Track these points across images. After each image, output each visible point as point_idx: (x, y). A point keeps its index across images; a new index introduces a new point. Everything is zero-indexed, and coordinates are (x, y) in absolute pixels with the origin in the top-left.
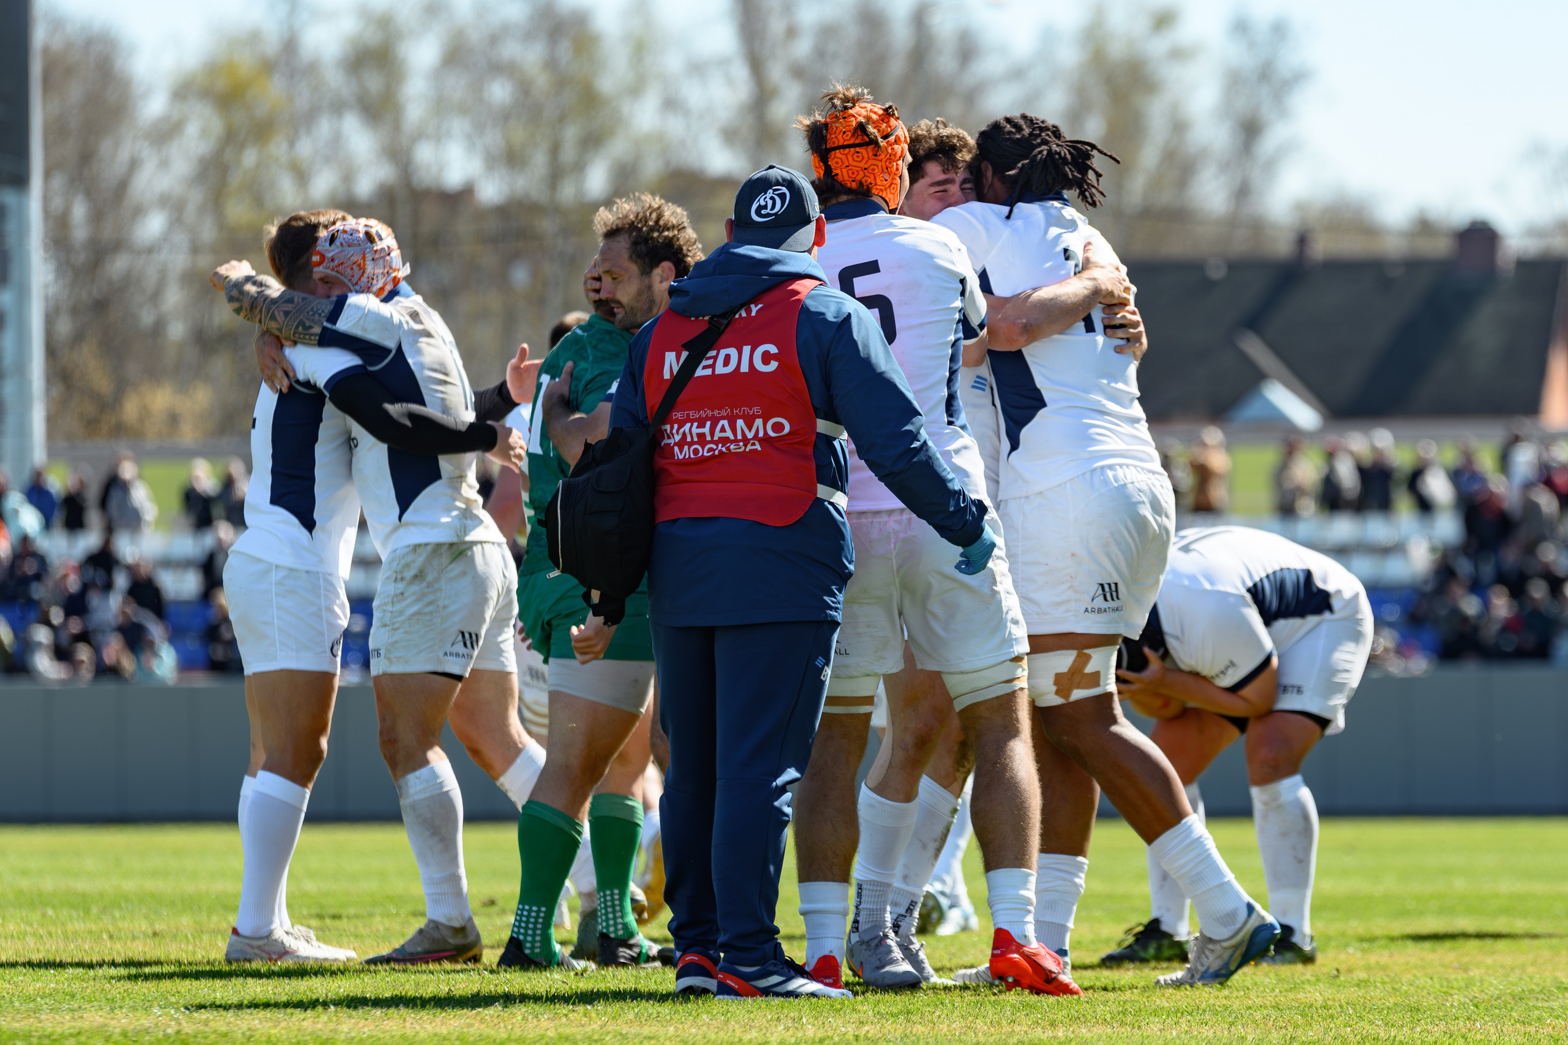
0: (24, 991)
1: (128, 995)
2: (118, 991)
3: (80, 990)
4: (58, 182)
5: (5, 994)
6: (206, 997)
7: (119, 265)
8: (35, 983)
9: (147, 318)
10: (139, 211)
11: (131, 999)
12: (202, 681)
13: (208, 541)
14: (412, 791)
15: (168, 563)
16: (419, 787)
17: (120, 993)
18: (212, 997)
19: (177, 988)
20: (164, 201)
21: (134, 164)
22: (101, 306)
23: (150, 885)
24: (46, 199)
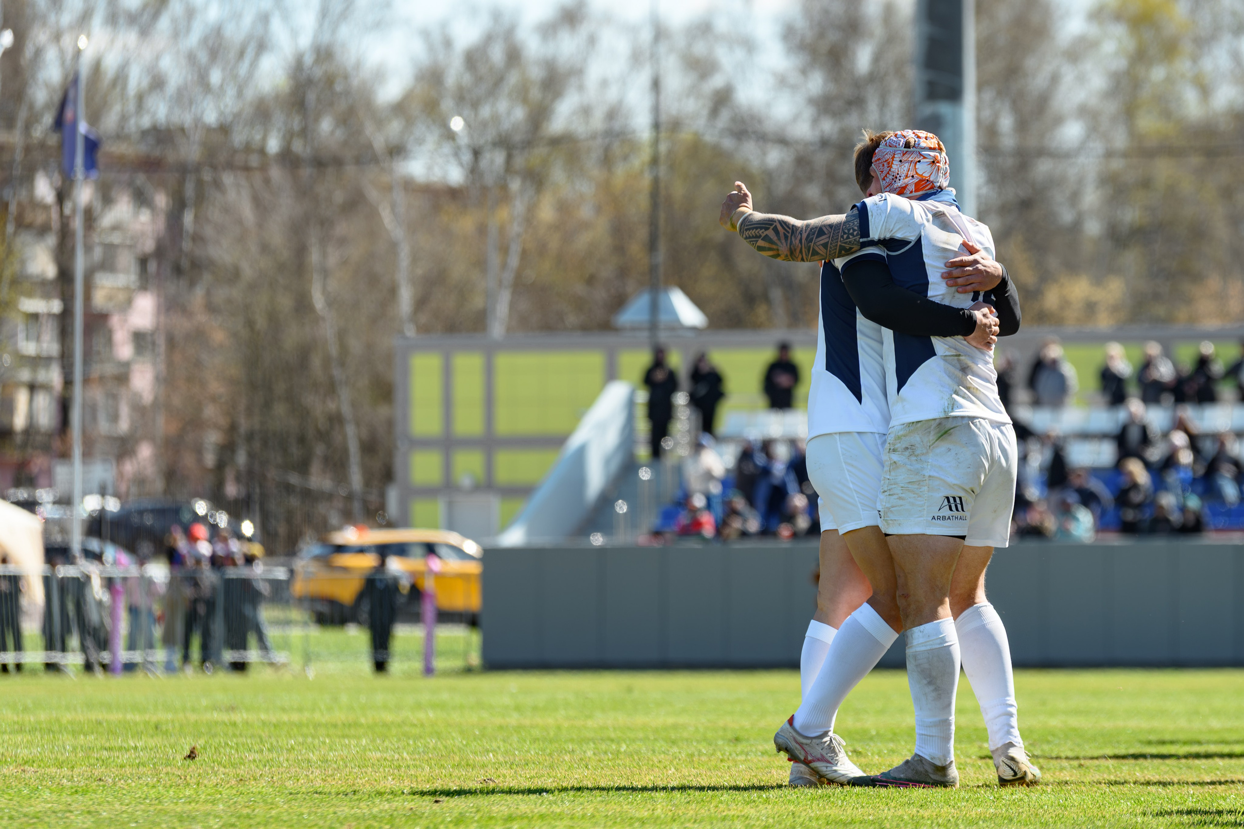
0: (968, 815)
1: (1060, 819)
2: (1050, 815)
3: (1017, 814)
4: (988, 95)
5: (951, 818)
6: (1128, 821)
7: (1043, 168)
8: (976, 808)
9: (1067, 216)
10: (1059, 120)
11: (1062, 823)
12: (1115, 540)
13: (1121, 415)
14: (915, 642)
15: (1085, 436)
16: (921, 640)
17: (1052, 817)
18: (1134, 821)
19: (1102, 813)
20: (1083, 111)
21: (1055, 79)
22: (1026, 205)
23: (1074, 722)
24: (979, 109)
